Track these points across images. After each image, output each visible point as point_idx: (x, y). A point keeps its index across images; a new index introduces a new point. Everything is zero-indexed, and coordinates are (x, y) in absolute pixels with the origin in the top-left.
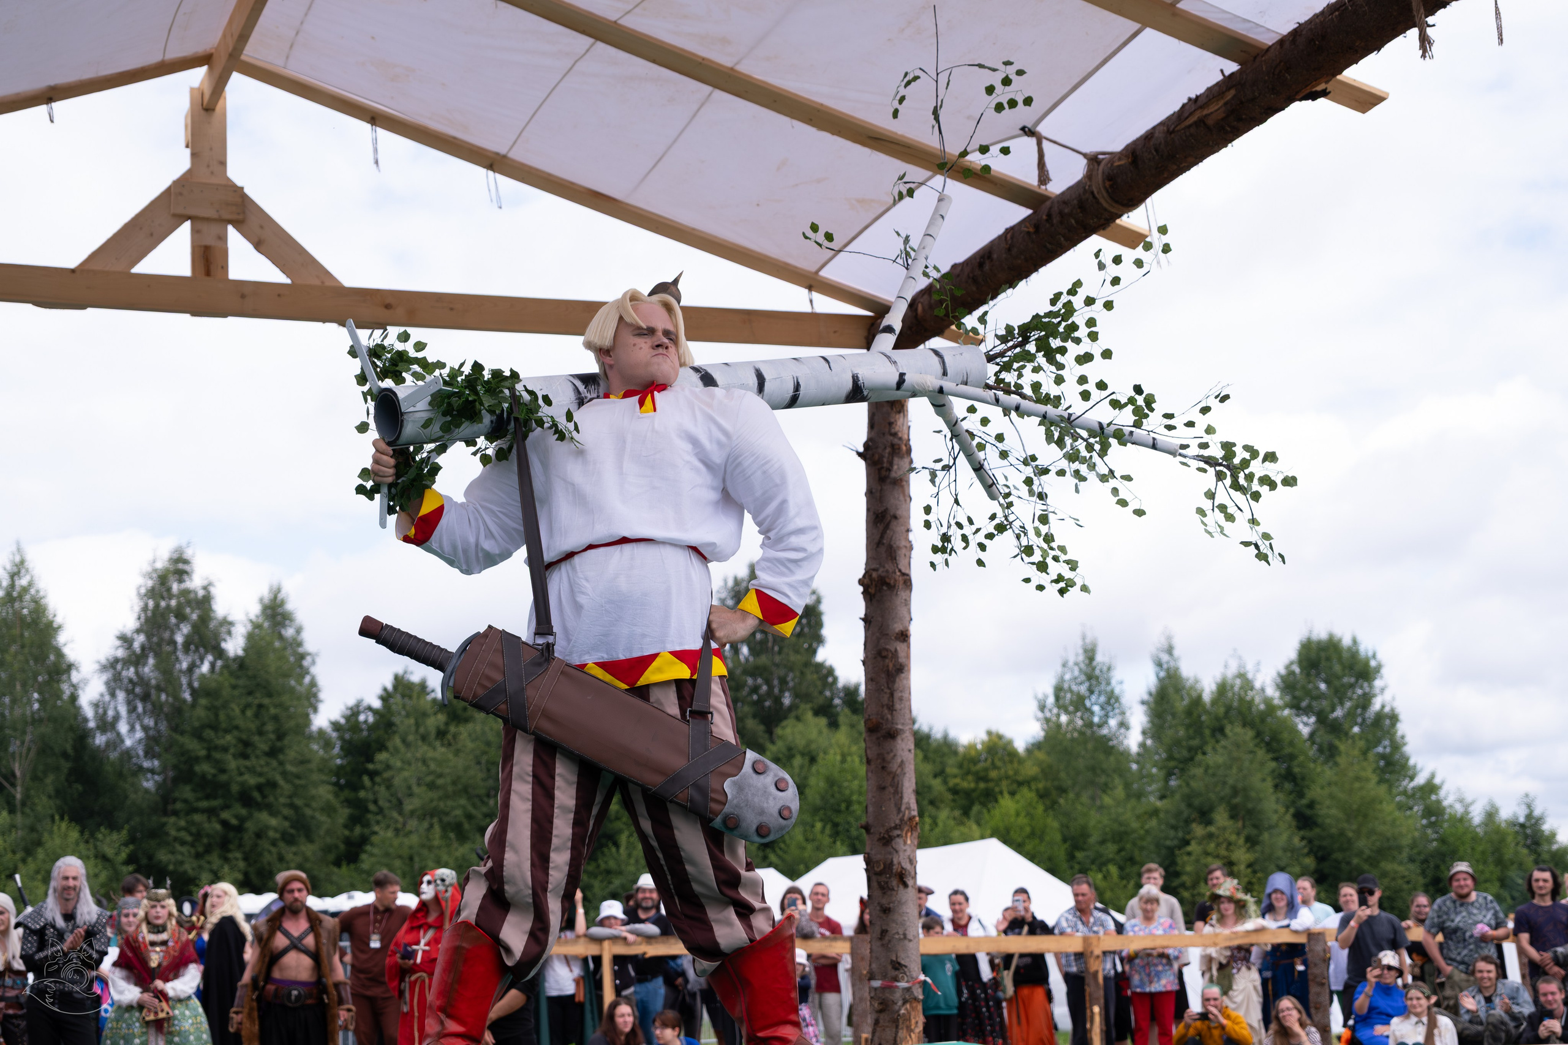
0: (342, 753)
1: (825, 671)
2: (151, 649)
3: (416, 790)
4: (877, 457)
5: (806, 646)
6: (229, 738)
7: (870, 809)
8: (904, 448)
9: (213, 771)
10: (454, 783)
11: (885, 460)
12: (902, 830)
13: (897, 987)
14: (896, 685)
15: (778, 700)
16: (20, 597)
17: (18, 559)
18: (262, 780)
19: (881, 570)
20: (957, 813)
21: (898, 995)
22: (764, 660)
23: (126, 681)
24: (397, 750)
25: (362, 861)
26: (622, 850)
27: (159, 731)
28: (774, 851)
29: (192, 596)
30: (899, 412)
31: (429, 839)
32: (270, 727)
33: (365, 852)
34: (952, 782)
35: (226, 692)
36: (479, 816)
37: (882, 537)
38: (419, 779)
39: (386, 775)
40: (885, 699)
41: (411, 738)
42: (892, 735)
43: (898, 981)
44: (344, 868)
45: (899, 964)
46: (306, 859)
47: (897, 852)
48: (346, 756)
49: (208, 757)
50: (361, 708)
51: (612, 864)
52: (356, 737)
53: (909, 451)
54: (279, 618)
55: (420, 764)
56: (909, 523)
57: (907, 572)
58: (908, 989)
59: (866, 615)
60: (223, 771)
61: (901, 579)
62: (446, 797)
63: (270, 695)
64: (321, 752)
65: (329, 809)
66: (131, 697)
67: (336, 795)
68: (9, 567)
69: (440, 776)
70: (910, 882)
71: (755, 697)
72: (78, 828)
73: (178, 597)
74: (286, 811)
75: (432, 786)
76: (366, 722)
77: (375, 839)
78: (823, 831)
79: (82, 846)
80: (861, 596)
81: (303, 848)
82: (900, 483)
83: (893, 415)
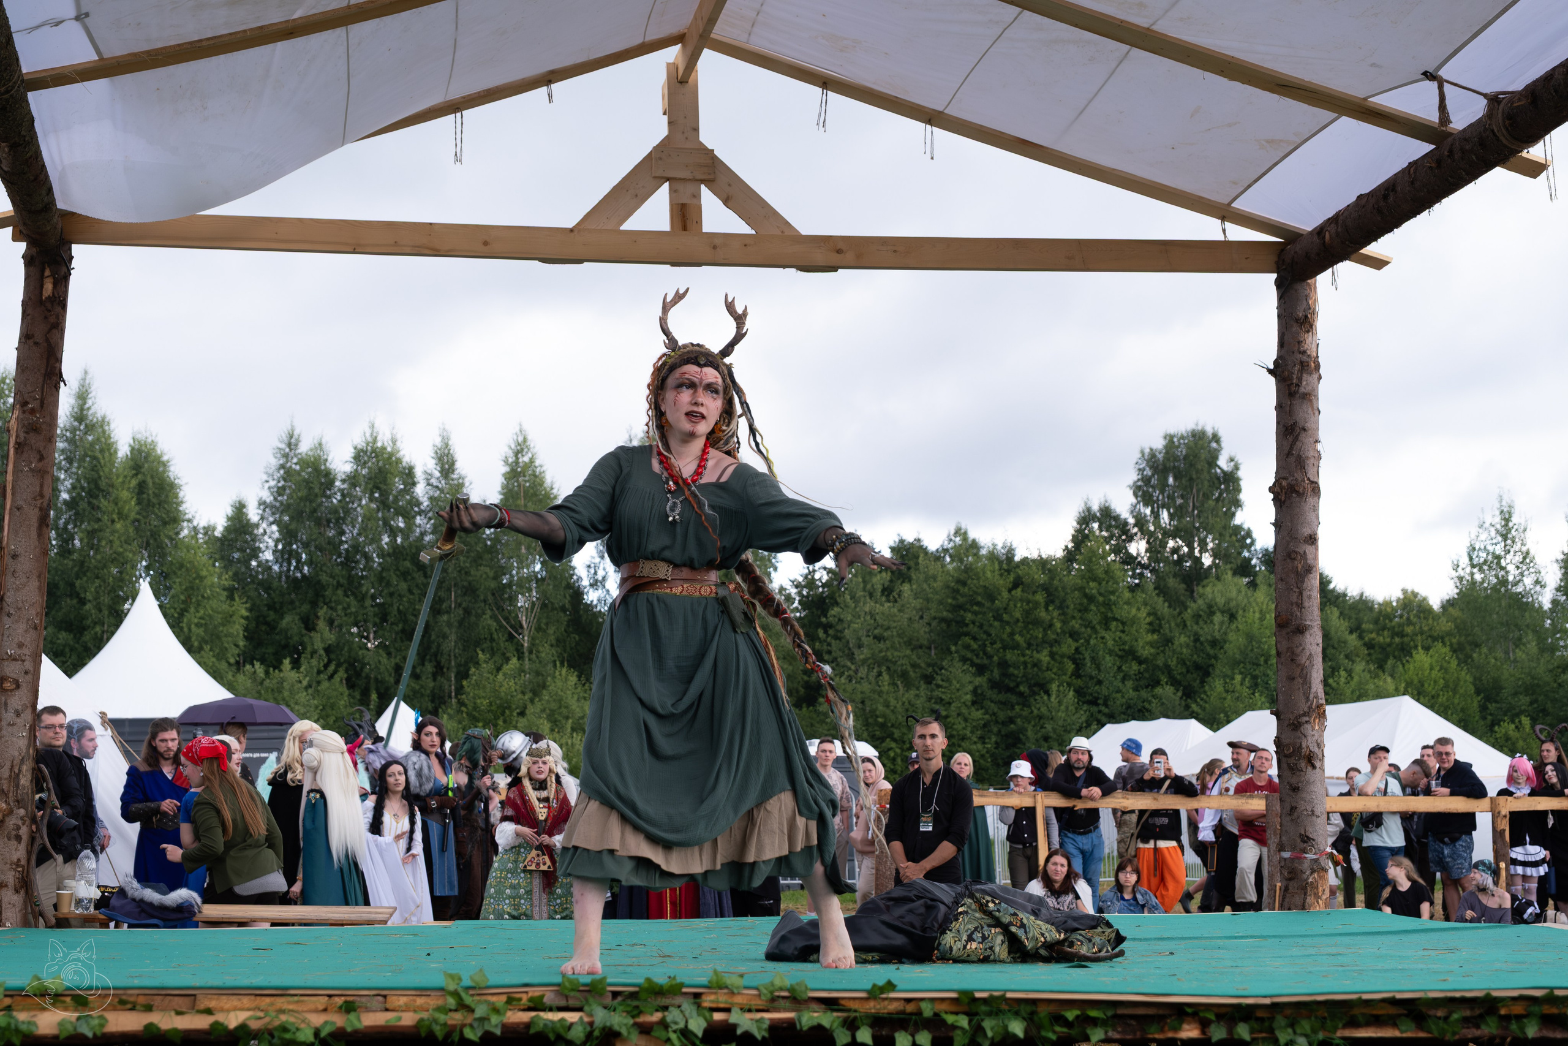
0: (801, 607)
1: (1243, 533)
3: (866, 641)
4: (1286, 373)
5: (1225, 508)
8: (1313, 365)
10: (900, 635)
11: (1294, 376)
12: (1310, 716)
13: (1305, 858)
14: (1305, 584)
15: (1197, 561)
16: (523, 472)
17: (521, 439)
19: (1291, 479)
21: (1306, 865)
22: (1183, 522)
24: (847, 606)
26: (1053, 698)
28: (1195, 704)
30: (1309, 331)
36: (923, 665)
37: (1291, 448)
38: (868, 631)
39: (838, 628)
40: (1294, 597)
41: (859, 594)
42: (1301, 630)
43: (1306, 853)
45: (1307, 837)
47: (1305, 737)
51: (1044, 710)
53: (1318, 367)
55: (868, 618)
56: (1317, 435)
57: (1315, 480)
58: (1315, 860)
59: (1276, 521)
61: (1309, 488)
62: (893, 647)
69: (888, 628)
70: (1318, 763)
71: (1175, 556)
72: (576, 673)
75: (879, 638)
76: (821, 579)
78: (1242, 683)
79: (580, 689)
80: (1272, 502)
82: (1310, 398)
83: (1302, 334)
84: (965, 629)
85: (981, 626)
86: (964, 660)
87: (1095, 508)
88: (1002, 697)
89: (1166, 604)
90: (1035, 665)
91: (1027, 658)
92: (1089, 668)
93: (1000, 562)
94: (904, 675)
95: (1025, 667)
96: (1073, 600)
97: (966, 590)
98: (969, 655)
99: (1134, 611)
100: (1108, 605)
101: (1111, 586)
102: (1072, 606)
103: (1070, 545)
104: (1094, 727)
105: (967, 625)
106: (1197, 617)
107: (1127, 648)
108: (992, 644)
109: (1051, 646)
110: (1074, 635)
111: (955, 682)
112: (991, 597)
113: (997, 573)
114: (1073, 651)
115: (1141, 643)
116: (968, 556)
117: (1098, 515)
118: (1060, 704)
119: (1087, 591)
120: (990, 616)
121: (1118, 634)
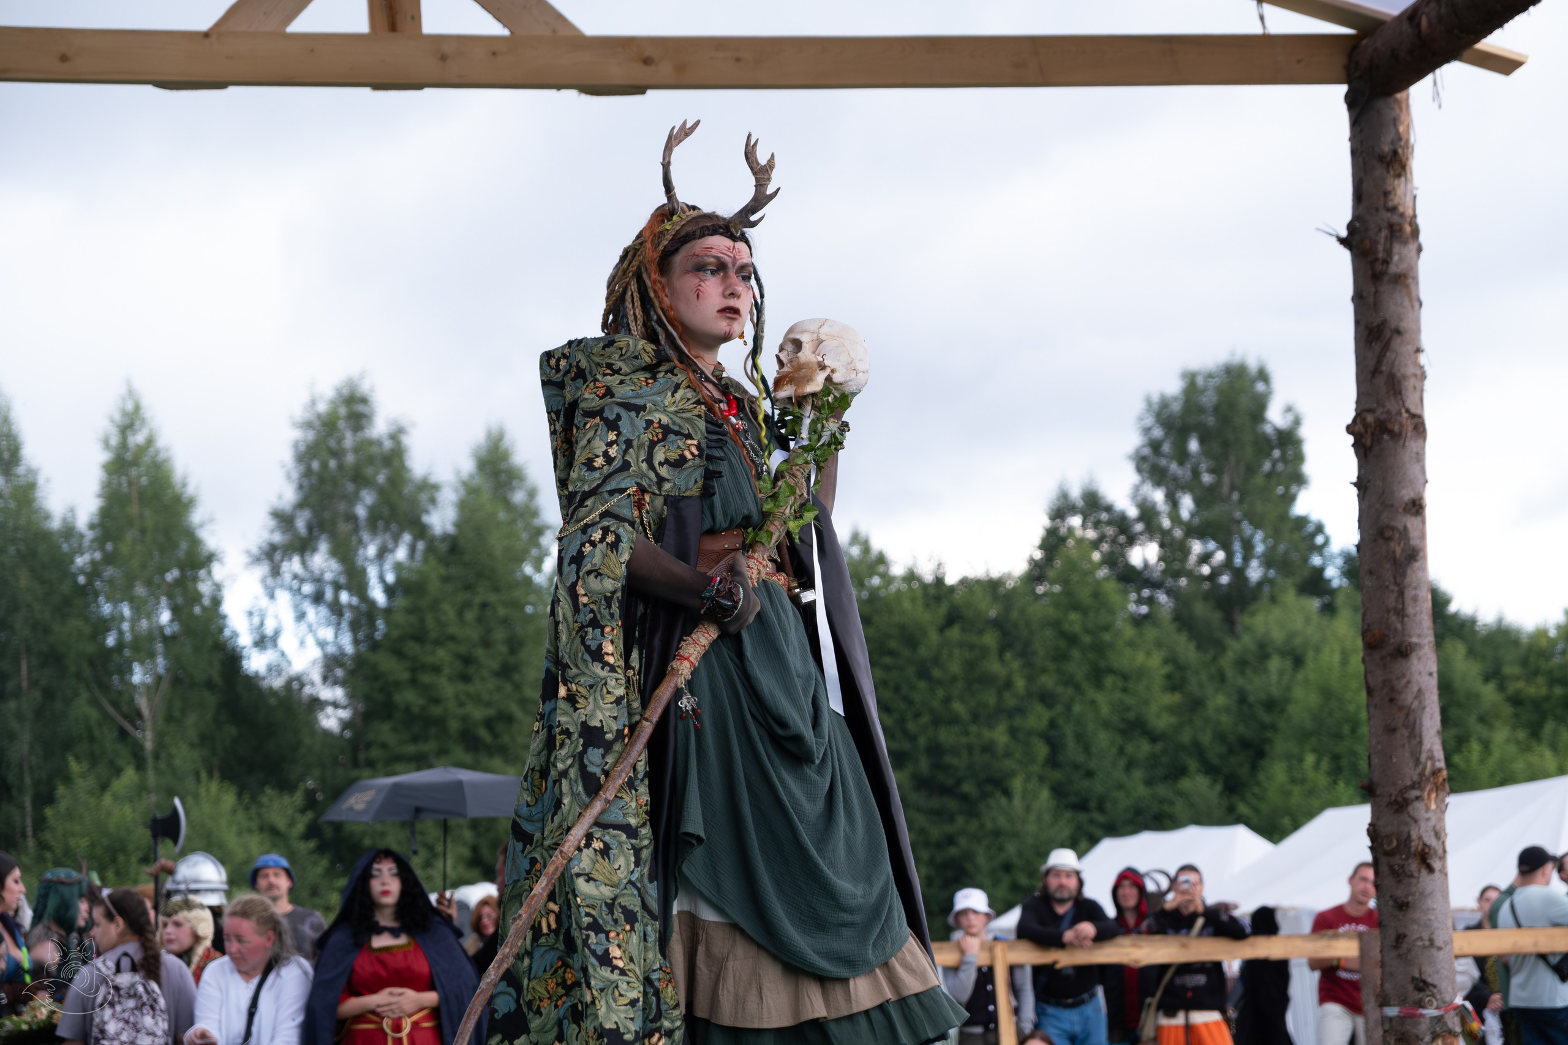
1: (1311, 528)
4: (1367, 243)
5: (1280, 490)
6: (442, 654)
7: (1375, 761)
8: (1408, 229)
9: (421, 702)
11: (1381, 248)
12: (1423, 790)
13: (1422, 1015)
14: (1407, 580)
15: (1239, 574)
16: (136, 461)
17: (129, 406)
18: (490, 712)
19: (1379, 411)
20: (1521, 735)
21: (1424, 1027)
22: (1217, 511)
23: (288, 578)
26: (1017, 802)
28: (1243, 799)
29: (375, 449)
30: (1399, 176)
32: (499, 635)
34: (1514, 687)
35: (435, 587)
37: (1379, 362)
40: (1391, 600)
42: (1404, 652)
43: (1424, 1007)
45: (1424, 982)
47: (1416, 821)
49: (414, 682)
51: (1002, 821)
53: (1416, 232)
54: (503, 477)
56: (1418, 339)
57: (1418, 412)
58: (1439, 1019)
59: (1358, 478)
60: (436, 701)
61: (1409, 425)
63: (496, 589)
68: (117, 417)
70: (1437, 865)
71: (1206, 570)
72: (234, 789)
73: (356, 451)
78: (1317, 766)
79: (241, 815)
80: (1352, 450)
82: (1404, 280)
83: (1390, 180)
85: (897, 689)
87: (1075, 493)
88: (935, 803)
89: (1192, 646)
90: (986, 749)
91: (972, 738)
92: (1072, 751)
93: (925, 587)
95: (971, 754)
96: (1044, 641)
99: (1141, 657)
100: (1099, 648)
101: (1104, 618)
102: (1042, 652)
103: (1038, 555)
104: (1083, 844)
106: (1242, 664)
107: (1131, 715)
108: (917, 716)
109: (1011, 717)
110: (1046, 698)
112: (911, 640)
113: (920, 604)
114: (1044, 723)
115: (1153, 708)
116: (871, 576)
117: (1080, 503)
118: (1028, 809)
119: (1066, 627)
120: (911, 671)
121: (1118, 695)
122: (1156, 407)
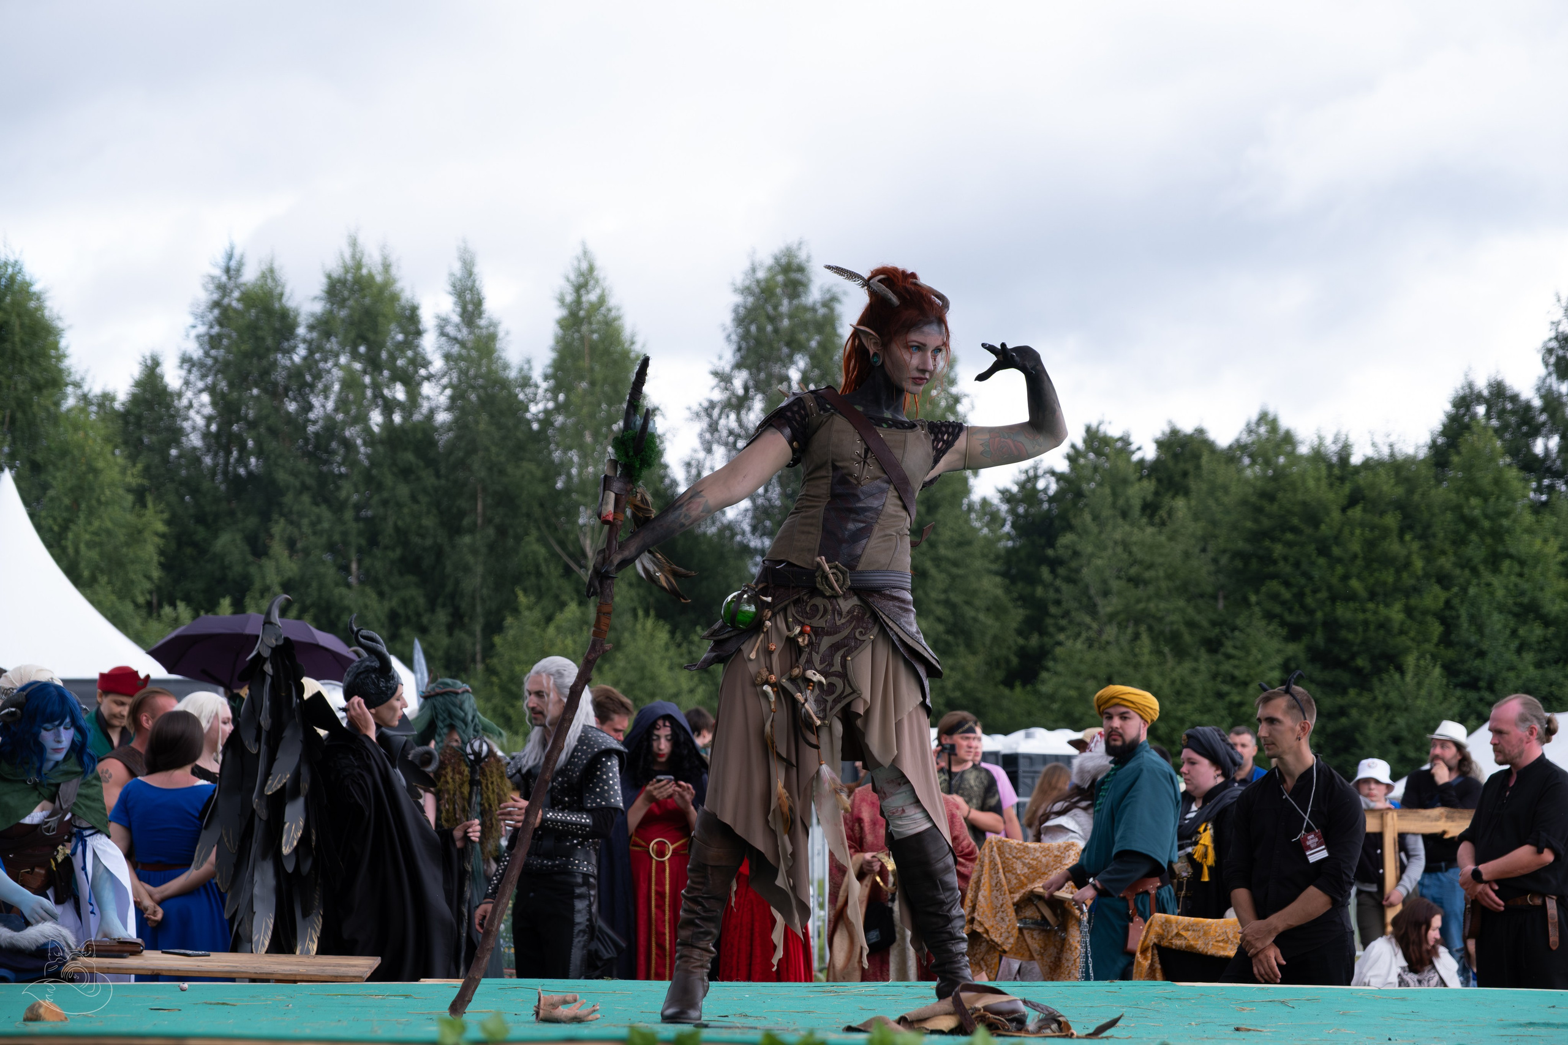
0: (1013, 533)
2: (758, 388)
3: (1115, 585)
10: (1169, 577)
16: (588, 319)
17: (584, 266)
23: (724, 433)
24: (1087, 531)
25: (1043, 682)
26: (1409, 677)
27: (769, 500)
29: (808, 316)
31: (1135, 655)
33: (1047, 670)
36: (1205, 624)
38: (1120, 570)
39: (1074, 564)
41: (1106, 512)
44: (1018, 689)
46: (967, 677)
48: (1019, 536)
50: (1040, 472)
51: (1394, 696)
52: (1032, 510)
55: (1119, 550)
62: (1158, 595)
64: (985, 531)
65: (996, 609)
66: (734, 453)
67: (1008, 591)
68: (572, 277)
69: (1151, 566)
72: (667, 627)
73: (791, 317)
74: (940, 611)
75: (1135, 581)
76: (1045, 490)
77: (1058, 650)
79: (672, 652)
81: (962, 661)
84: (1271, 569)
85: (1297, 565)
86: (1269, 616)
87: (1481, 384)
88: (1328, 676)
90: (1381, 626)
91: (1369, 615)
92: (1465, 631)
93: (1330, 466)
94: (1174, 639)
95: (1365, 631)
96: (1443, 524)
97: (1274, 508)
98: (1278, 609)
99: (1538, 543)
100: (1498, 534)
101: (1504, 504)
102: (1441, 535)
103: (1440, 439)
104: (1472, 722)
105: (1275, 562)
107: (1526, 600)
108: (1315, 591)
109: (1407, 596)
111: (1254, 651)
112: (1313, 518)
113: (1324, 483)
114: (1441, 604)
115: (1548, 593)
116: (1277, 456)
117: (1486, 393)
118: (1419, 685)
119: (1466, 511)
120: (1311, 548)
121: (1513, 578)
122: (1564, 303)
